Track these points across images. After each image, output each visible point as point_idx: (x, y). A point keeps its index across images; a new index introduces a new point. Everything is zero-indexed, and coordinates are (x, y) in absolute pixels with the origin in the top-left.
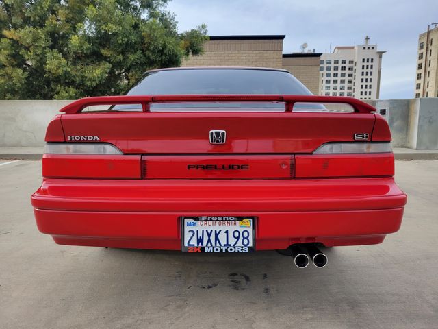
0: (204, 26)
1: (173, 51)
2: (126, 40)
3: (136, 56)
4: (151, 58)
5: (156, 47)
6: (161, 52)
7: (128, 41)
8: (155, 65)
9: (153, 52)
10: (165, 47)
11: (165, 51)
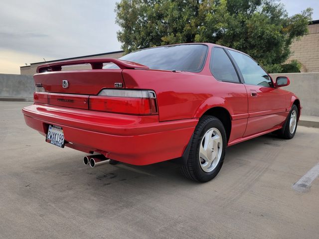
0: (309, 10)
1: (271, 35)
2: (232, 32)
3: (239, 43)
4: (252, 43)
5: (256, 34)
6: (261, 37)
7: (234, 33)
8: (256, 48)
9: (254, 38)
10: (263, 33)
11: (264, 36)
